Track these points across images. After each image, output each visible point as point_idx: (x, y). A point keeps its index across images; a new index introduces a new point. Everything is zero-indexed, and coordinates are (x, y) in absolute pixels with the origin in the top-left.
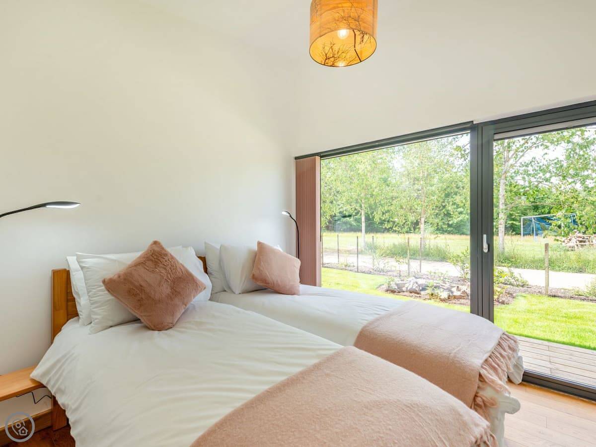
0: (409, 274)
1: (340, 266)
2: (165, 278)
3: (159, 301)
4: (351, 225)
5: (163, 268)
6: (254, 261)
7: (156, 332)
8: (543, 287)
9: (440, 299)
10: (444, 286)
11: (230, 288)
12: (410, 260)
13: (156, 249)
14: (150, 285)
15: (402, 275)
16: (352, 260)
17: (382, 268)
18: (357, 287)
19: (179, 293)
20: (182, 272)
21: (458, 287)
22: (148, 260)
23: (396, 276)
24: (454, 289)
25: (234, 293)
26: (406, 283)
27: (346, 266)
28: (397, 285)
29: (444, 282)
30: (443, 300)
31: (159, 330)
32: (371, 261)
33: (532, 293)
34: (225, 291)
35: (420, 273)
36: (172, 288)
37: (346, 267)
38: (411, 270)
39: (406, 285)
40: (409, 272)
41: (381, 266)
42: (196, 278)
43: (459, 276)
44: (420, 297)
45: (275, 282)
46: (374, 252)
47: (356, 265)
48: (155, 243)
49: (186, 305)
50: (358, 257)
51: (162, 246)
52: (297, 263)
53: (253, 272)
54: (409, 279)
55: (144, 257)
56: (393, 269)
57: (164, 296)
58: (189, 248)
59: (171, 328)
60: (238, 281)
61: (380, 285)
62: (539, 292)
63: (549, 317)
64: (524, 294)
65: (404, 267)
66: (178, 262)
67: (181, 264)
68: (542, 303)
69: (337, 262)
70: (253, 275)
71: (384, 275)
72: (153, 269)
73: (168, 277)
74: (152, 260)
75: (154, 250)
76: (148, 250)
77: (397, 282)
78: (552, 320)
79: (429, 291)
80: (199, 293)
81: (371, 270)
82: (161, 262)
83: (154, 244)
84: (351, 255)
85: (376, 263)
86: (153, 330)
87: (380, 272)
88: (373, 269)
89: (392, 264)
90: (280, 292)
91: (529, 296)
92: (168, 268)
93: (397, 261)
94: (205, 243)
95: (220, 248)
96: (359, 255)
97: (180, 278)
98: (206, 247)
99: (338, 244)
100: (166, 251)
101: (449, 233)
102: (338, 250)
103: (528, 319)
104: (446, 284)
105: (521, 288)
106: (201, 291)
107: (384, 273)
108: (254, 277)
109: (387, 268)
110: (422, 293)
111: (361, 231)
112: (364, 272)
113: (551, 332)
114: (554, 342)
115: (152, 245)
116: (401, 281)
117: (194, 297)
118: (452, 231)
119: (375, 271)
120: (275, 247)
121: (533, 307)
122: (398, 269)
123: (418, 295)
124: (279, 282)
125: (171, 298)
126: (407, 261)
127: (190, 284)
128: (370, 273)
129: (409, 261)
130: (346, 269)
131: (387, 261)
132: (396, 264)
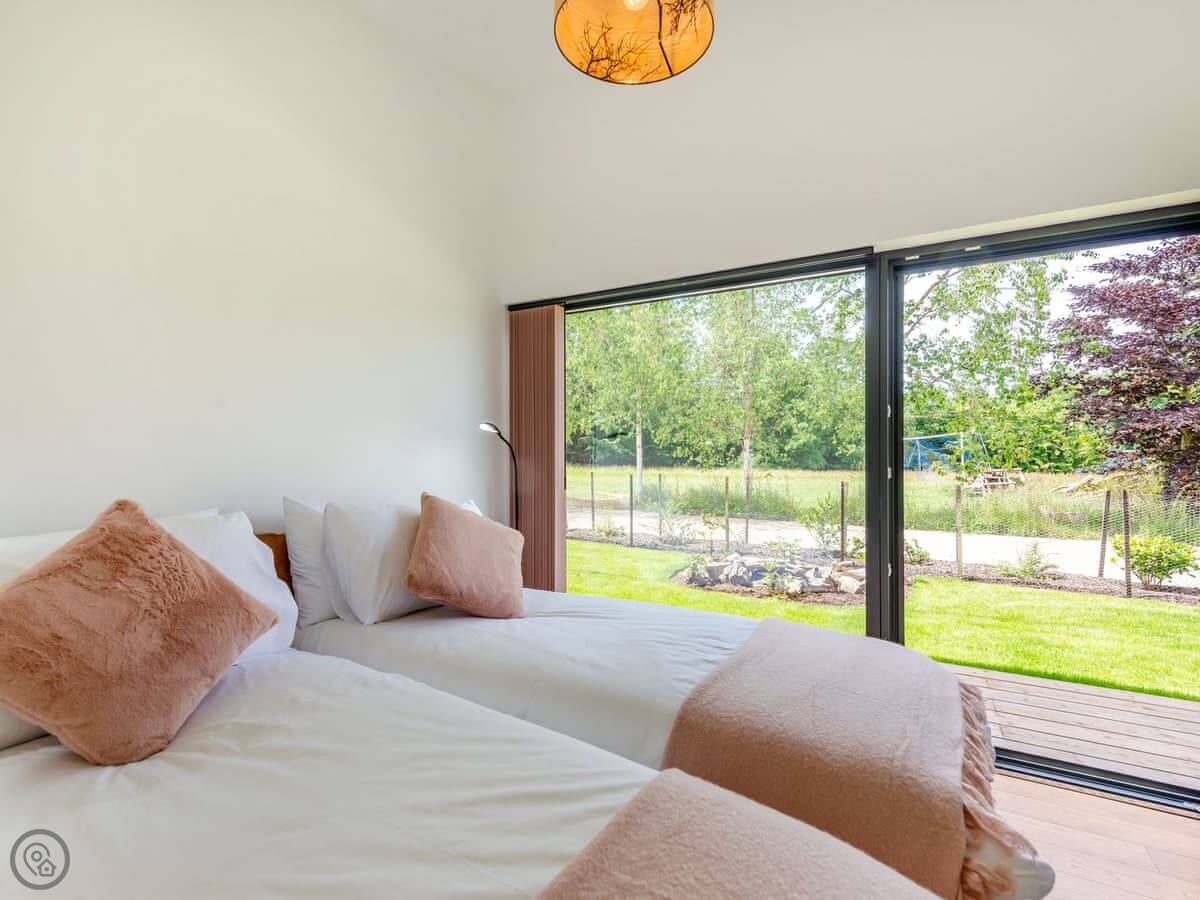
0: (728, 547)
1: (596, 534)
2: (146, 605)
3: (121, 678)
4: (613, 452)
5: (140, 578)
6: (413, 541)
7: (109, 771)
8: (952, 563)
9: (788, 594)
10: (792, 568)
11: (348, 609)
12: (730, 519)
13: (122, 522)
14: (89, 633)
15: (716, 549)
16: (620, 521)
17: (678, 535)
18: (632, 578)
19: (191, 646)
20: (204, 584)
21: (817, 569)
22: (90, 558)
23: (704, 552)
24: (810, 574)
25: (361, 623)
26: (725, 566)
27: (608, 534)
28: (709, 570)
29: (792, 561)
30: (793, 597)
31: (120, 762)
32: (656, 522)
33: (937, 575)
34: (338, 618)
35: (746, 546)
36: (167, 636)
37: (611, 537)
38: (731, 539)
39: (726, 571)
40: (728, 544)
41: (677, 533)
42: (248, 596)
43: (815, 547)
44: (751, 591)
45: (465, 590)
46: (663, 506)
47: (627, 531)
48: (121, 506)
49: (213, 677)
50: (632, 514)
51: (142, 515)
52: (517, 540)
53: (409, 569)
54: (730, 558)
55: (77, 550)
56: (698, 537)
57: (136, 660)
58: (235, 517)
59: (161, 750)
60: (371, 592)
61: (677, 572)
62: (948, 572)
63: (972, 620)
64: (923, 577)
65: (719, 534)
66: (192, 557)
67: (202, 561)
68: (957, 593)
69: (590, 527)
70: (411, 577)
71: (681, 550)
72: (104, 585)
73: (153, 603)
74: (103, 558)
75: (112, 529)
76: (94, 527)
77: (710, 565)
78: (978, 625)
79: (767, 579)
80: (258, 635)
81: (658, 542)
82: (135, 562)
83: (117, 509)
84: (617, 511)
85: (666, 528)
86: (98, 764)
87: (674, 544)
88: (661, 539)
89: (697, 528)
90: (478, 613)
91: (932, 581)
92: (157, 578)
93: (707, 523)
94: (285, 499)
95: (326, 511)
96: (634, 512)
97: (197, 602)
98: (286, 513)
99: (592, 490)
100: (153, 528)
101: (785, 466)
102: (593, 502)
103: (940, 626)
104: (795, 564)
105: (918, 566)
106: (264, 630)
107: (682, 547)
108: (412, 583)
109: (687, 536)
110: (755, 583)
111: (633, 463)
112: (643, 546)
113: (981, 649)
114: (990, 668)
115: (109, 512)
116: (715, 560)
117: (241, 649)
118: (789, 463)
119: (665, 542)
120: (465, 506)
121: (943, 600)
122: (708, 537)
123: (749, 589)
124: (475, 590)
125: (161, 663)
126: (724, 523)
127: (226, 618)
128: (655, 547)
129: (727, 522)
130: (608, 542)
131: (686, 522)
132: (705, 529)
